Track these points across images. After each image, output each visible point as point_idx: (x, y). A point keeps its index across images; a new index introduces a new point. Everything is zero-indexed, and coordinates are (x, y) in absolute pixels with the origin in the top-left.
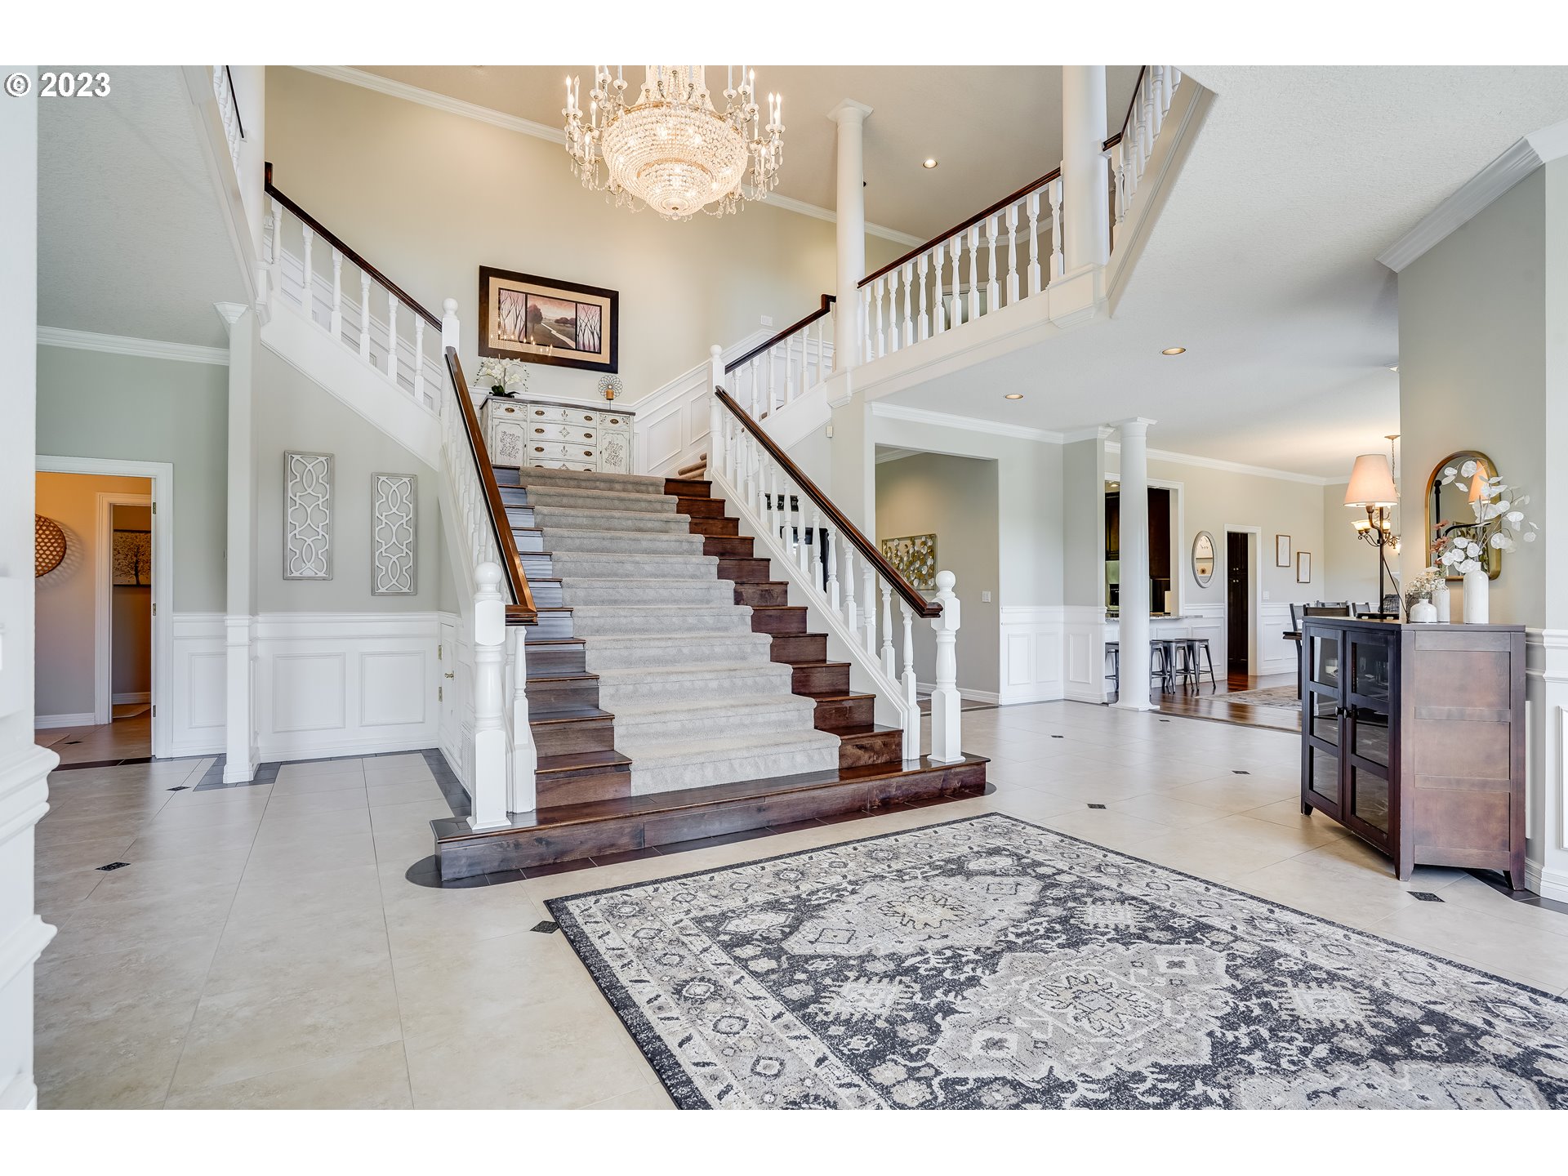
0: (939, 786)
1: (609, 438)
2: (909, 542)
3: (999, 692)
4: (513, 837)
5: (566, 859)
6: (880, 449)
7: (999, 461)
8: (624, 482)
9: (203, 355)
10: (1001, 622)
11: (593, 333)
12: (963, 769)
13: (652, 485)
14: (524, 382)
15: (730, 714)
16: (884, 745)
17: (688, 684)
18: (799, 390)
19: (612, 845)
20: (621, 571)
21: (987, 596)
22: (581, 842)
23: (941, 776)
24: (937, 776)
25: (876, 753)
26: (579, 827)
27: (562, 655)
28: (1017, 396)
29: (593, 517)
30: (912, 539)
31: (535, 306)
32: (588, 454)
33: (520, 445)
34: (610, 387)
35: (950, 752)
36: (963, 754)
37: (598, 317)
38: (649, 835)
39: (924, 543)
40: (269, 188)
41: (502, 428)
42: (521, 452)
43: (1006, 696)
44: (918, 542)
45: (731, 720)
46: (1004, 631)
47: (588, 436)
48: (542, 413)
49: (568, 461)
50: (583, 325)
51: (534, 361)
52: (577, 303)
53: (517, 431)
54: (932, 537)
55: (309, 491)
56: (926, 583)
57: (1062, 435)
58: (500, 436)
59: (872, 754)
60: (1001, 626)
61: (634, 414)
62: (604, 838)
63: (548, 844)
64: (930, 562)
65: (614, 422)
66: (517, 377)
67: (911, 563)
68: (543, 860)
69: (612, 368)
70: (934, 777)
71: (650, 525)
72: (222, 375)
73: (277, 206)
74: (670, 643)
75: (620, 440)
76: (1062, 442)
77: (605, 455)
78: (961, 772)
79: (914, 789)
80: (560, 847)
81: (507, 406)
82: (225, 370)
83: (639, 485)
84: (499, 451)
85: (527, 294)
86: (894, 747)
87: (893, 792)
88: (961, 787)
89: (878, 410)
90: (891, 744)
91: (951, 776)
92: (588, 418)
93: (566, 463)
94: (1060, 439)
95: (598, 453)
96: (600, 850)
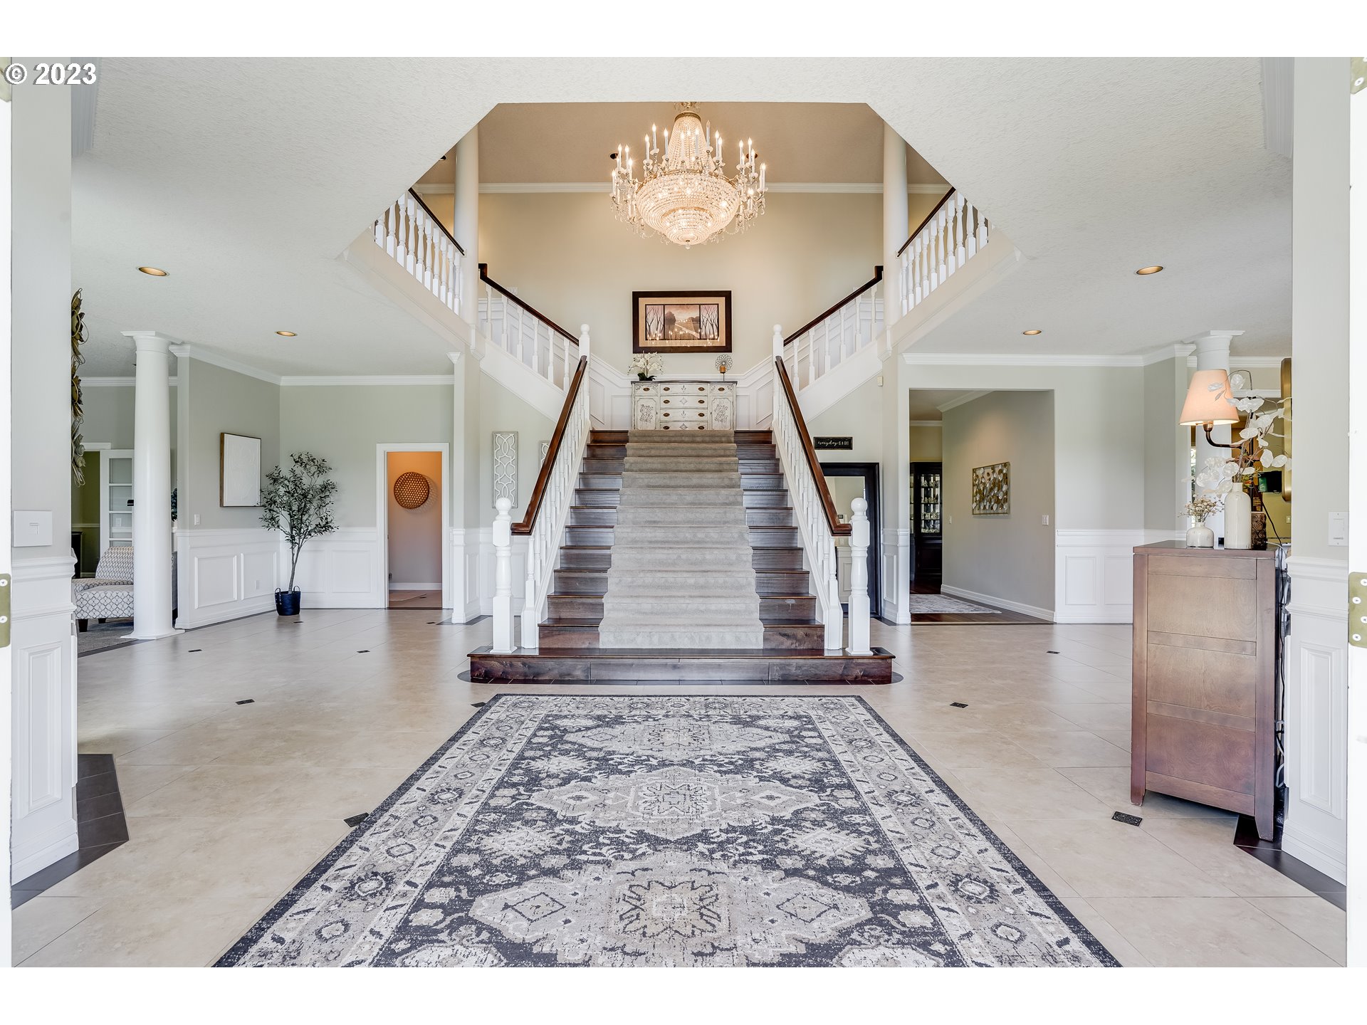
0: (840, 672)
1: (717, 402)
2: (990, 471)
3: (1054, 611)
4: (509, 659)
5: (540, 678)
6: (914, 394)
7: (1055, 392)
8: (702, 436)
9: (439, 380)
10: (1056, 545)
11: (712, 325)
12: (865, 661)
13: (724, 436)
14: (660, 368)
15: (688, 601)
16: (806, 635)
17: (672, 580)
18: (852, 350)
19: (569, 675)
20: (668, 501)
21: (1047, 519)
22: (550, 670)
23: (842, 664)
24: (838, 664)
25: (797, 640)
26: (549, 660)
27: (595, 556)
28: (1036, 332)
29: (665, 463)
30: (993, 467)
31: (671, 313)
32: (701, 415)
33: (653, 413)
34: (724, 363)
35: (861, 646)
36: (871, 649)
37: (716, 313)
38: (594, 672)
39: (1001, 471)
40: (484, 276)
41: (642, 402)
42: (654, 418)
43: (1063, 613)
44: (997, 470)
45: (690, 606)
46: (1059, 552)
47: (701, 402)
48: (668, 389)
49: (686, 421)
50: (705, 321)
51: (670, 352)
52: (700, 305)
53: (651, 404)
54: (1005, 465)
55: (505, 455)
56: (1002, 507)
57: (1140, 358)
58: (640, 408)
59: (794, 641)
60: (1056, 548)
61: (736, 382)
62: (564, 669)
63: (529, 667)
64: (1004, 488)
65: (721, 389)
66: (655, 366)
67: (992, 489)
68: (527, 676)
69: (728, 348)
70: (835, 664)
71: (707, 467)
72: (450, 389)
73: (489, 287)
74: (671, 551)
75: (727, 403)
76: (1142, 364)
77: (715, 415)
78: (863, 663)
79: (813, 671)
80: (536, 670)
81: (645, 387)
82: (452, 386)
83: (715, 437)
84: (639, 418)
85: (664, 305)
86: (815, 638)
87: (793, 670)
88: (863, 676)
89: (910, 359)
90: (813, 635)
91: (853, 665)
92: (701, 389)
93: (685, 423)
94: (1139, 361)
95: (709, 413)
96: (561, 676)
